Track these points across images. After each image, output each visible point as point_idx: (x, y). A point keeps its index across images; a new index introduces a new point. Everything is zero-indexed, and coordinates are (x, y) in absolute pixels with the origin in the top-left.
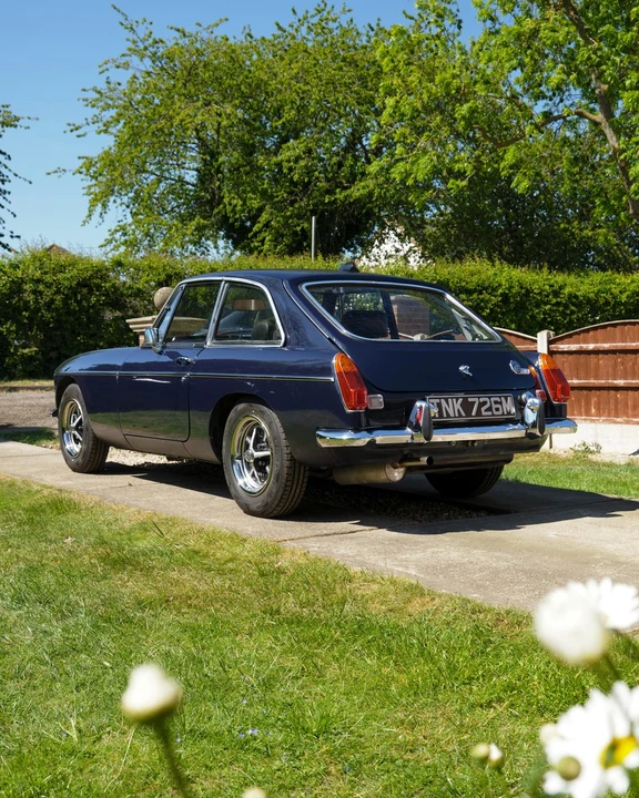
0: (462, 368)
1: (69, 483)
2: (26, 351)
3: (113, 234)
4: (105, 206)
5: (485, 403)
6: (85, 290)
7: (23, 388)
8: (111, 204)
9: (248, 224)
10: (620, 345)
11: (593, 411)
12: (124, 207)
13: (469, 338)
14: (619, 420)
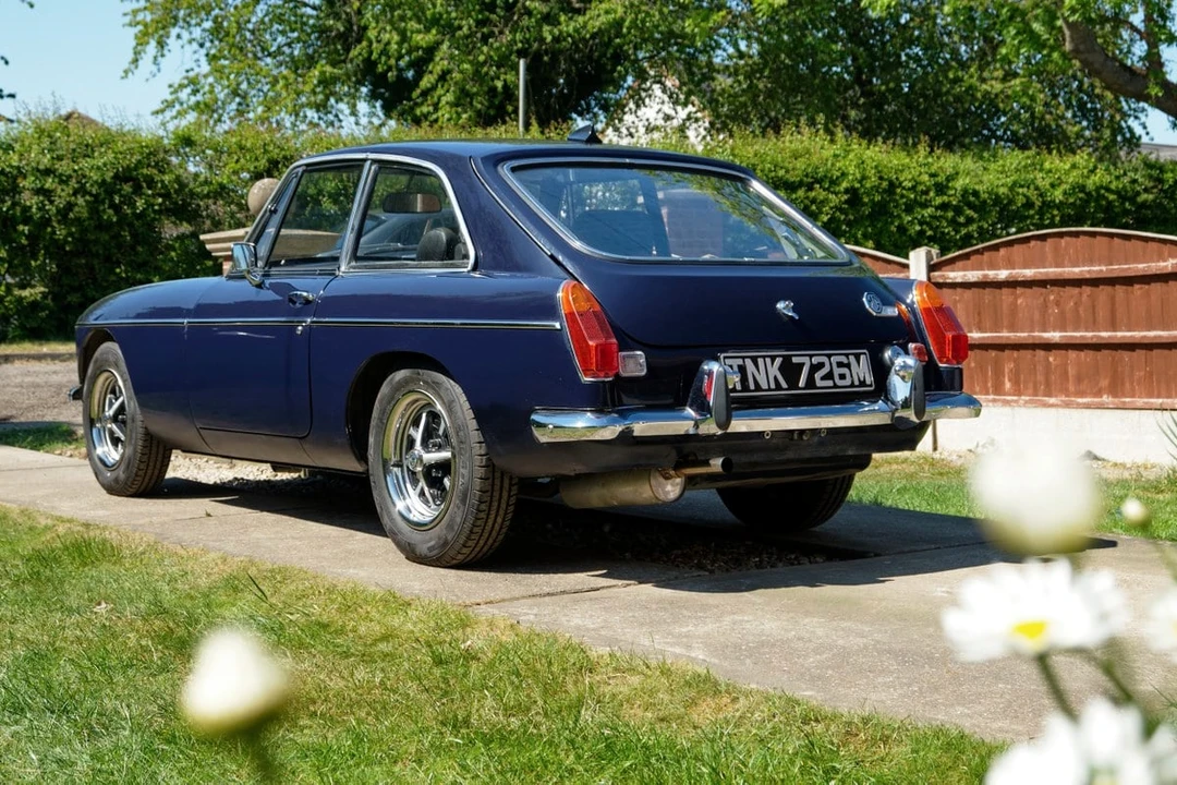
0: (780, 306)
1: (101, 513)
2: (26, 293)
3: (175, 92)
4: (161, 44)
6: (127, 188)
7: (20, 357)
8: (172, 42)
9: (410, 74)
10: (1051, 271)
11: (1008, 385)
12: (195, 46)
13: (792, 255)
14: (1052, 400)
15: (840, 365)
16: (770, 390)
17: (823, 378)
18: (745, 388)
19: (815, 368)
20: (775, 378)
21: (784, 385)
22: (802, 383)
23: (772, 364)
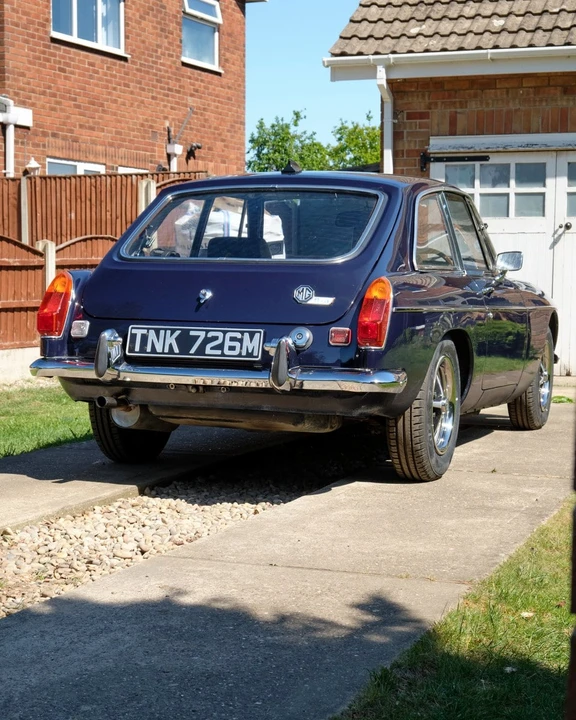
5: (216, 338)
15: (233, 339)
16: (163, 353)
17: (212, 348)
18: (143, 349)
19: (207, 341)
20: (171, 345)
21: (176, 350)
22: (192, 351)
23: (171, 334)
